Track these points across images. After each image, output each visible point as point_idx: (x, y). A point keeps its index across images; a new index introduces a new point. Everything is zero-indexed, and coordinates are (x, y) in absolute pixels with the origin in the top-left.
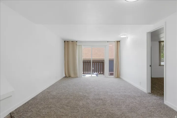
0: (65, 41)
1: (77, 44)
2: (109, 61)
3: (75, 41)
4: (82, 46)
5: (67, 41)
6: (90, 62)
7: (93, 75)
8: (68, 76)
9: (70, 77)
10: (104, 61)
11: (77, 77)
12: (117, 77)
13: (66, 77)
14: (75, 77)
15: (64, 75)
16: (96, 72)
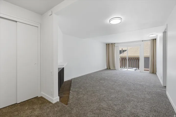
0: (106, 44)
1: (115, 46)
2: (145, 58)
3: (113, 44)
4: (119, 46)
5: (108, 44)
6: (126, 59)
7: (128, 70)
8: (109, 68)
9: (110, 69)
10: (139, 58)
11: (115, 70)
12: (152, 73)
13: (107, 69)
14: (114, 69)
15: (106, 68)
16: (136, 68)
